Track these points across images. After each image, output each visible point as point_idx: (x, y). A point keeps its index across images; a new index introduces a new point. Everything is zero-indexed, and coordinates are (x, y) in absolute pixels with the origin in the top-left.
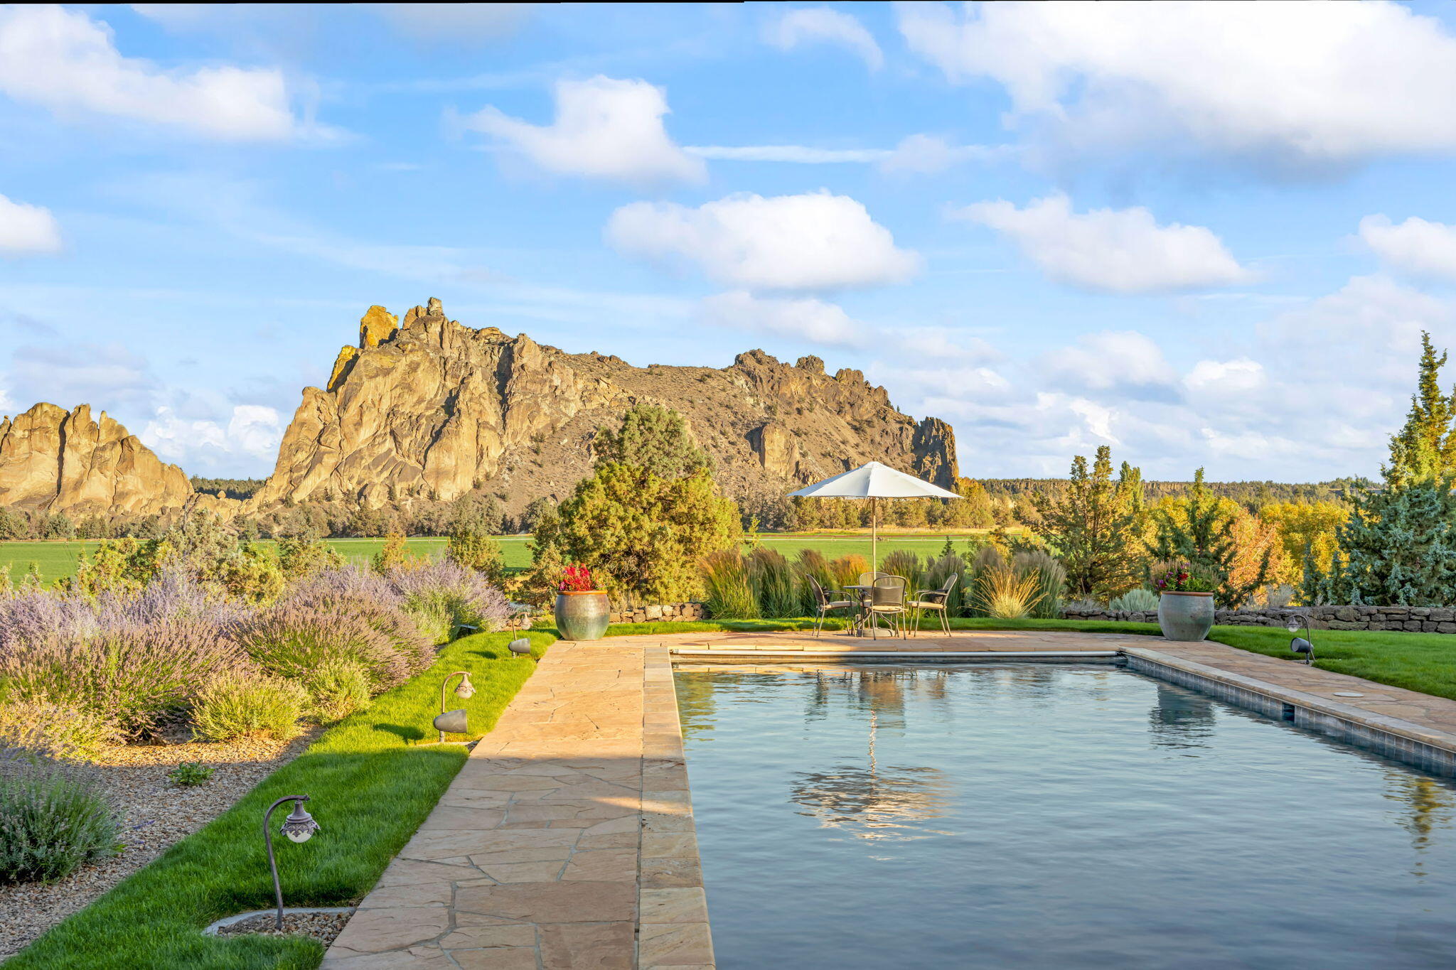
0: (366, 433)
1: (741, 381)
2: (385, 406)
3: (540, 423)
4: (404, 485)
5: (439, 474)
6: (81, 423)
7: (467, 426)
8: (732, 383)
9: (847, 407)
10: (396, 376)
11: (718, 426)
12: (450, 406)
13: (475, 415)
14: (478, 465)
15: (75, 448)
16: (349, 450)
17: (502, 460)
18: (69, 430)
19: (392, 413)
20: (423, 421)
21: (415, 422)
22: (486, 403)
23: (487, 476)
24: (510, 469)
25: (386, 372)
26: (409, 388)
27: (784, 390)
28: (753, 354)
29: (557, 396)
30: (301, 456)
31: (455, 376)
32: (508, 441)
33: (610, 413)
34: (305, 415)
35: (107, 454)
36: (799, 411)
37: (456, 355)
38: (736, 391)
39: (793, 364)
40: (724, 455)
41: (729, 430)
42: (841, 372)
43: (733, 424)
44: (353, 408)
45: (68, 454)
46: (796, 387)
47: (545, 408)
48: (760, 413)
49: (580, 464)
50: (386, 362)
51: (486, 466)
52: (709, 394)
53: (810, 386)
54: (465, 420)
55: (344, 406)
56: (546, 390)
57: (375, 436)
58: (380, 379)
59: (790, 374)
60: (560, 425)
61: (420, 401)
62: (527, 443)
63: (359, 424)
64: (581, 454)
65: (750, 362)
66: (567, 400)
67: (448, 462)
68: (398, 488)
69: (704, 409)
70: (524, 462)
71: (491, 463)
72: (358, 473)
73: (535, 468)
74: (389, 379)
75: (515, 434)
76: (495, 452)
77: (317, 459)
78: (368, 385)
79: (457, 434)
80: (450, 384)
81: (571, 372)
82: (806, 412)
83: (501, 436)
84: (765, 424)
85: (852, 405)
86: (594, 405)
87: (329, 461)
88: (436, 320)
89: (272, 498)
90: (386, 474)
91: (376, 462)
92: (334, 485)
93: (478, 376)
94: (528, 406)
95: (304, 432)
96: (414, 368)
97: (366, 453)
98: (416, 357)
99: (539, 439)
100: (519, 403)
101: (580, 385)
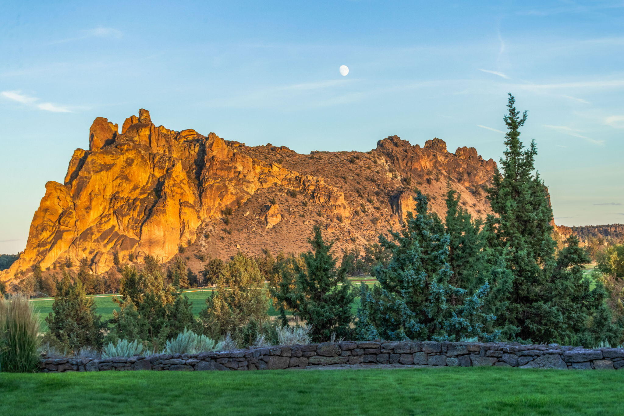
0: (94, 215)
1: (382, 161)
2: (109, 193)
3: (228, 200)
4: (126, 253)
5: (151, 243)
7: (172, 206)
8: (375, 162)
9: (465, 176)
10: (117, 170)
11: (366, 196)
12: (159, 191)
13: (177, 197)
14: (181, 236)
16: (82, 228)
17: (200, 230)
19: (114, 198)
20: (138, 203)
21: (131, 205)
22: (186, 188)
23: (189, 242)
24: (207, 237)
25: (108, 167)
26: (127, 179)
27: (416, 165)
28: (391, 139)
29: (240, 179)
30: (45, 235)
31: (161, 168)
32: (204, 215)
33: (281, 190)
34: (48, 203)
36: (429, 181)
37: (161, 152)
38: (378, 168)
39: (422, 146)
40: (371, 218)
41: (374, 198)
42: (459, 149)
43: (377, 194)
44: (84, 196)
46: (425, 163)
47: (231, 189)
48: (398, 184)
49: (260, 230)
50: (108, 159)
51: (187, 236)
52: (358, 171)
53: (437, 162)
54: (170, 201)
55: (77, 195)
56: (232, 175)
57: (101, 216)
58: (104, 173)
59: (420, 154)
60: (243, 201)
61: (135, 188)
62: (219, 216)
63: (88, 208)
64: (260, 222)
65: (389, 146)
66: (249, 182)
67: (158, 232)
68: (120, 255)
69: (354, 183)
70: (218, 231)
71: (191, 233)
72: (90, 245)
73: (225, 235)
74: (110, 173)
75: (209, 210)
76: (194, 224)
77: (59, 236)
78: (94, 177)
79: (164, 212)
80: (158, 174)
81: (251, 160)
82: (434, 182)
83: (197, 212)
84: (401, 192)
85: (469, 174)
86: (269, 184)
87: (68, 237)
88: (145, 126)
89: (25, 267)
90: (111, 245)
91: (103, 237)
92: (72, 255)
93: (178, 166)
94: (218, 188)
95: (48, 216)
96: (129, 163)
97: (95, 229)
98: (131, 155)
99: (227, 212)
100: (211, 186)
101: (258, 170)
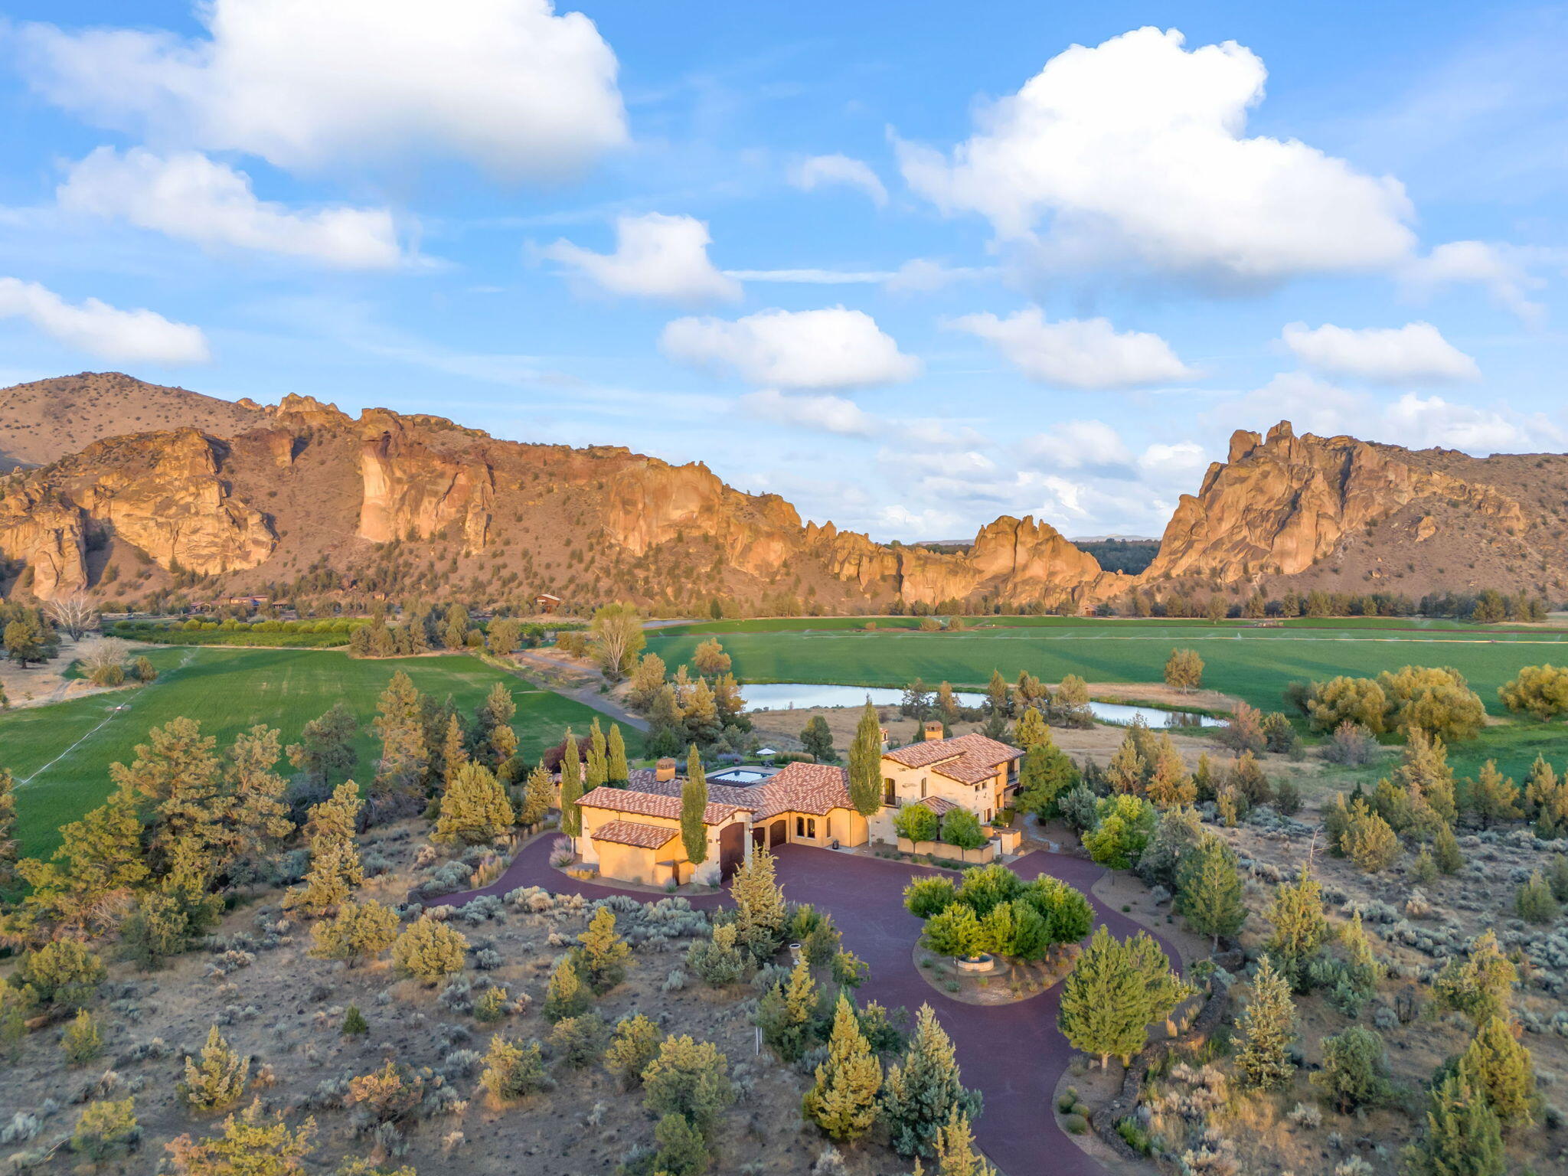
0: (1226, 526)
2: (1242, 506)
3: (1374, 511)
4: (1256, 563)
5: (1284, 554)
6: (1026, 527)
7: (1307, 518)
10: (1251, 482)
12: (1294, 503)
13: (1315, 509)
14: (1317, 546)
15: (1023, 544)
16: (1213, 538)
17: (1338, 542)
18: (1019, 533)
19: (1248, 510)
20: (1272, 515)
21: (1265, 517)
22: (1326, 499)
23: (1325, 555)
24: (1345, 549)
25: (1242, 480)
26: (1260, 490)
29: (1390, 488)
30: (1178, 544)
31: (1300, 480)
32: (1344, 526)
33: (1440, 500)
34: (1181, 515)
35: (1043, 547)
37: (1301, 463)
40: (1553, 531)
44: (1217, 508)
45: (1019, 547)
47: (1379, 499)
49: (1407, 544)
50: (1243, 472)
51: (1323, 547)
54: (1305, 513)
55: (1210, 507)
56: (1381, 484)
57: (1233, 527)
58: (1237, 486)
60: (1392, 512)
61: (1270, 500)
62: (1361, 528)
63: (1220, 520)
64: (1408, 535)
66: (1401, 492)
67: (1291, 544)
68: (1251, 565)
70: (1359, 543)
71: (1328, 545)
72: (1220, 555)
73: (1365, 547)
74: (1245, 485)
75: (1351, 521)
76: (1332, 536)
77: (1190, 545)
78: (1228, 491)
79: (1298, 524)
80: (1296, 485)
81: (1408, 466)
83: (1337, 523)
86: (1426, 494)
87: (1199, 546)
88: (1285, 438)
90: (1241, 555)
91: (1233, 548)
92: (1202, 564)
93: (1319, 477)
94: (1364, 499)
95: (1180, 527)
96: (1265, 475)
97: (1226, 540)
98: (1267, 468)
99: (1372, 523)
100: (1356, 497)
101: (1414, 478)
